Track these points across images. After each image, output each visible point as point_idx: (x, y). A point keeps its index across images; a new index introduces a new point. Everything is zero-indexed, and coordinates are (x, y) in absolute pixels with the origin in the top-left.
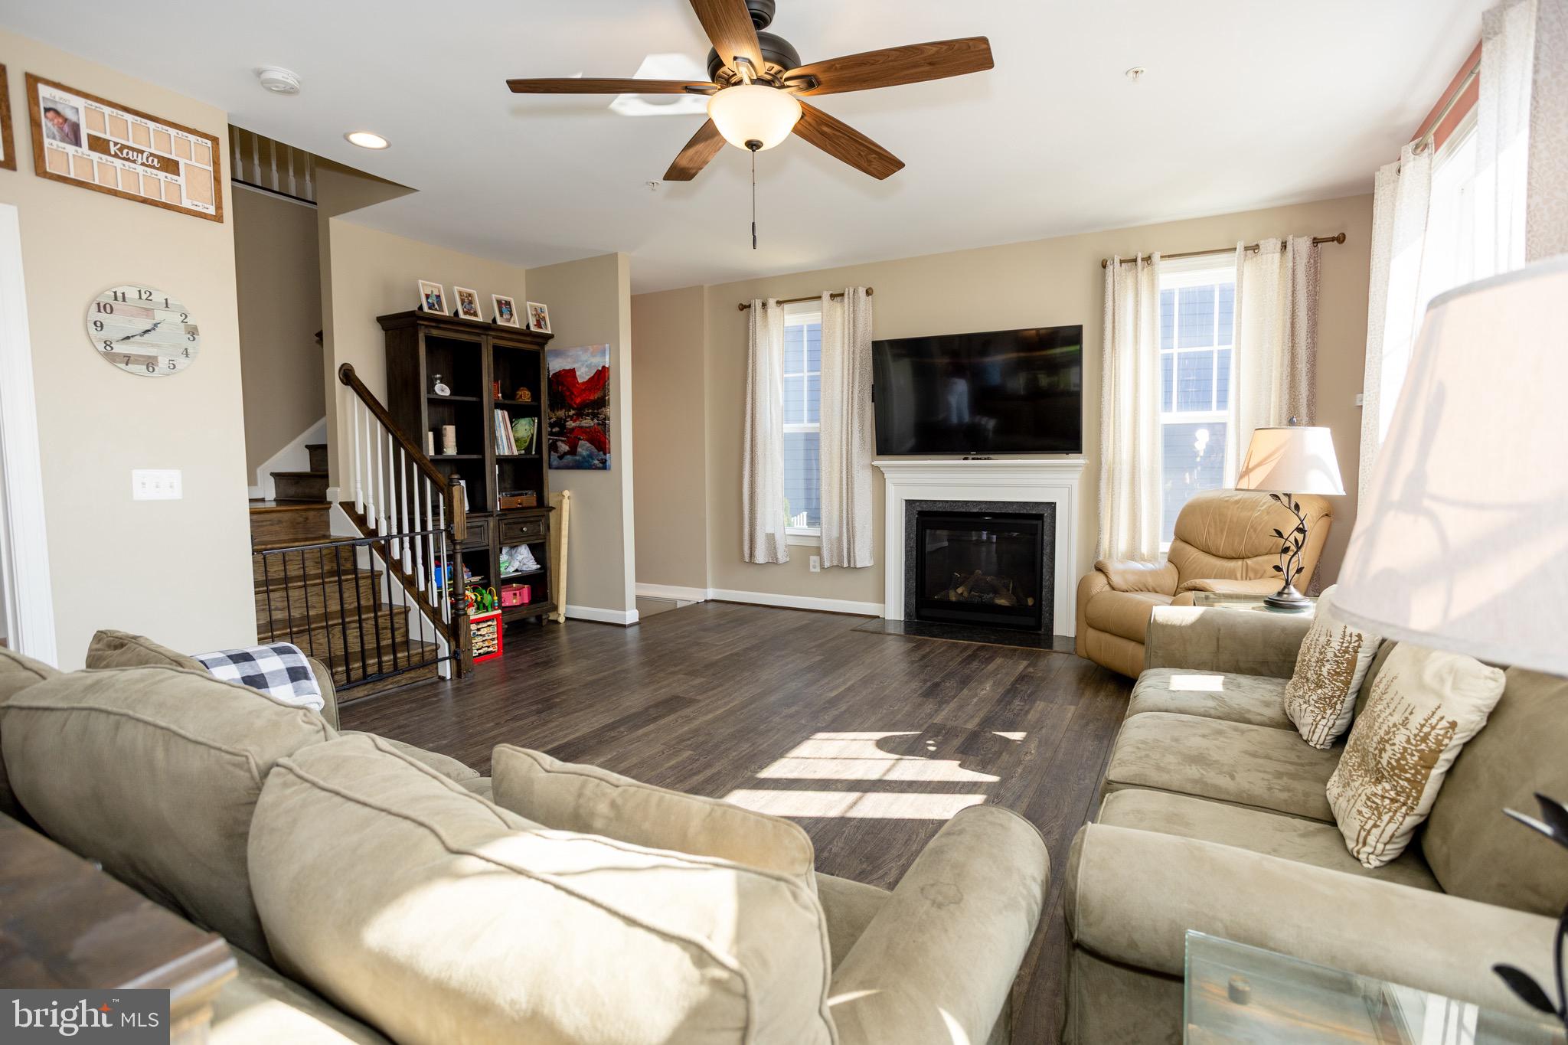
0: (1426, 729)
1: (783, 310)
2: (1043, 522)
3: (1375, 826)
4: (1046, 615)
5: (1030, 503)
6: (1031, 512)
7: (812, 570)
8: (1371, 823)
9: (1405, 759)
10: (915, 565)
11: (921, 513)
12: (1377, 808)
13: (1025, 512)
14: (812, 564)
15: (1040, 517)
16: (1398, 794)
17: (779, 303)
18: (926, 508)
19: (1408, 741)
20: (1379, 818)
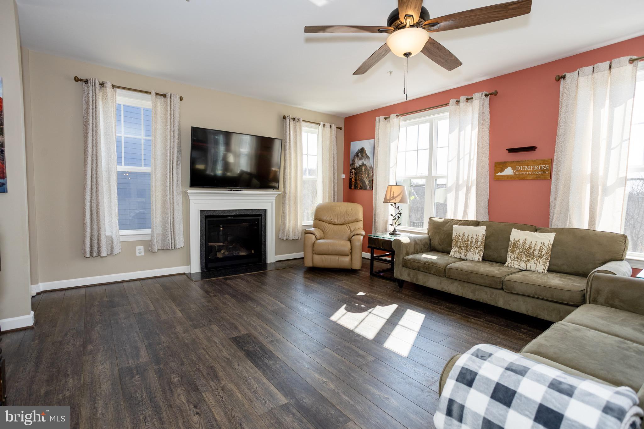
0: (549, 245)
1: (116, 92)
2: (261, 217)
3: (546, 265)
4: (263, 256)
5: (257, 209)
6: (257, 213)
7: (138, 254)
8: (545, 265)
9: (548, 252)
10: (204, 243)
11: (207, 217)
12: (545, 262)
13: (254, 213)
14: (137, 251)
15: (260, 215)
16: (547, 258)
17: (114, 86)
18: (210, 214)
19: (547, 248)
20: (546, 264)
